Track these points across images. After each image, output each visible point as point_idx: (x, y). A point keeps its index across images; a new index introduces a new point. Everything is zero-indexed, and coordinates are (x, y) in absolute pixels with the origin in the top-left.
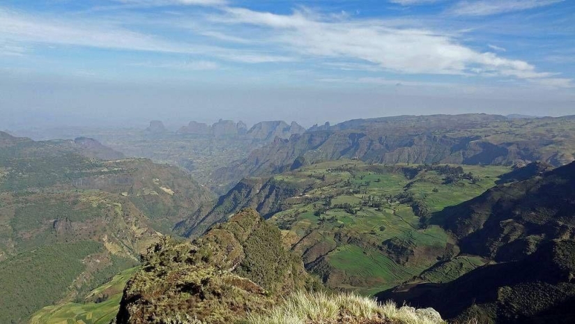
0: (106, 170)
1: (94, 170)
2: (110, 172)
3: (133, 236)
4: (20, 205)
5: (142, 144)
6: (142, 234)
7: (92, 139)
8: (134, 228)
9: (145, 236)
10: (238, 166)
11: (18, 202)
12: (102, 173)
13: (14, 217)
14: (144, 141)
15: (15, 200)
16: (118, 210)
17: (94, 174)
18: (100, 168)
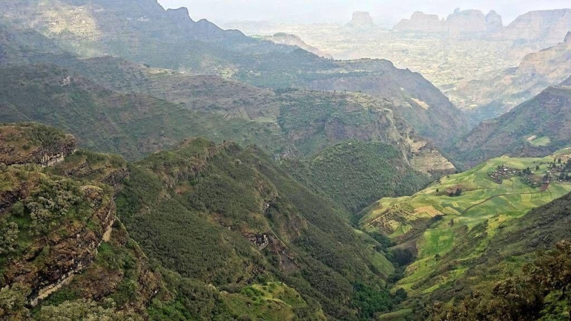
0: (344, 71)
1: (330, 72)
2: (350, 74)
3: (409, 151)
4: (284, 103)
5: (346, 45)
6: (420, 149)
7: (292, 35)
8: (410, 141)
9: (424, 151)
10: (499, 78)
11: (282, 100)
12: (340, 76)
13: (280, 116)
14: (349, 41)
15: (278, 97)
16: (390, 117)
17: (330, 76)
18: (336, 69)
